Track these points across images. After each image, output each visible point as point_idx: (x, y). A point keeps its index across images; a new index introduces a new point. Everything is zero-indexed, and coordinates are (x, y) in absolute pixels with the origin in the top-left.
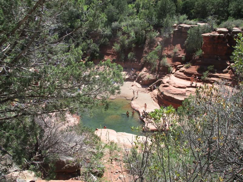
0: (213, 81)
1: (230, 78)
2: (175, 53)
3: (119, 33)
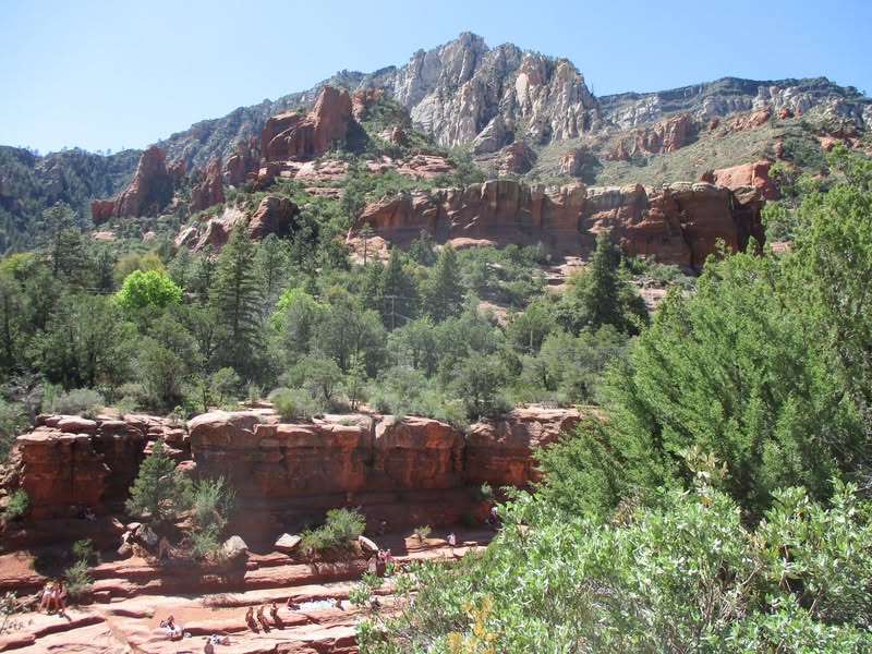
0: (107, 593)
1: (150, 568)
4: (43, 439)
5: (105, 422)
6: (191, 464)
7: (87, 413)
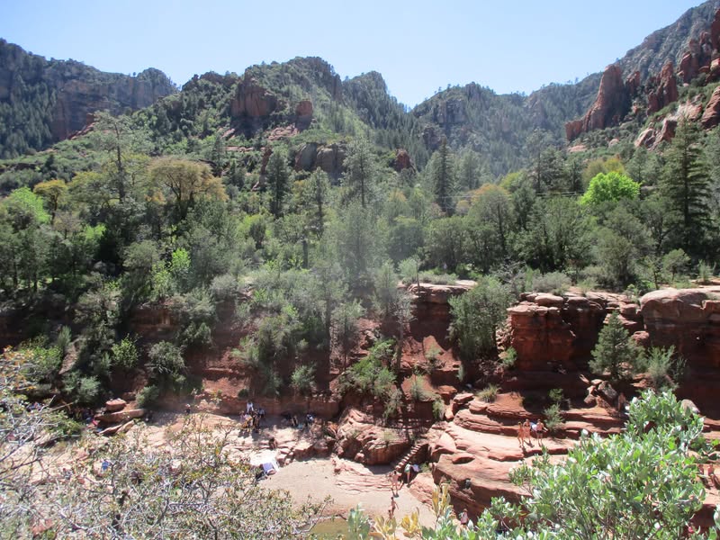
0: (576, 432)
1: (611, 418)
2: (433, 360)
3: (242, 310)
4: (525, 311)
5: (570, 298)
6: (644, 334)
7: (557, 291)
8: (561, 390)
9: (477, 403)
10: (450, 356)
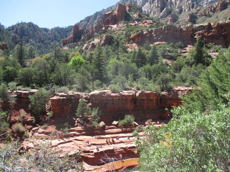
0: (73, 135)
1: (82, 129)
2: (23, 117)
4: (56, 99)
5: (69, 94)
6: (90, 104)
7: (65, 92)
8: (68, 123)
9: (41, 130)
10: (30, 115)
